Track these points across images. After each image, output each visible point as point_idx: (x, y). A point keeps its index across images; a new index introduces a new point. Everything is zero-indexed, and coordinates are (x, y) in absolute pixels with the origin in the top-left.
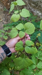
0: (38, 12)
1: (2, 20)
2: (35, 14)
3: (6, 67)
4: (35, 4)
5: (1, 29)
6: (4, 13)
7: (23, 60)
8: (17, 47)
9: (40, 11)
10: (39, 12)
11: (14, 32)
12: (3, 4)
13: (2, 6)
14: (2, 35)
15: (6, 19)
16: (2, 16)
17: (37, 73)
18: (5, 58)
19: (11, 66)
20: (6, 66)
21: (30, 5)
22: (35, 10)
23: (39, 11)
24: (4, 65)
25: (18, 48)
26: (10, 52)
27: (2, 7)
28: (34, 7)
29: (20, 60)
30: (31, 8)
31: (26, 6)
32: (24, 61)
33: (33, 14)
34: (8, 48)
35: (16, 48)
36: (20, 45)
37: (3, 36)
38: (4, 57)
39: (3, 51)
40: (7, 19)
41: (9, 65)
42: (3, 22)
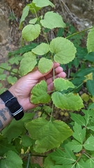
0: (87, 25)
1: (4, 42)
2: (80, 30)
3: (14, 147)
4: (81, 6)
5: (3, 61)
6: (10, 25)
7: (47, 126)
8: (35, 95)
9: (91, 23)
10: (90, 25)
11: (28, 62)
12: (9, 4)
13: (5, 10)
14: (4, 76)
15: (14, 38)
16: (5, 32)
17: (85, 161)
18: (7, 121)
19: (25, 145)
20: (14, 145)
21: (70, 7)
22: (81, 20)
23: (89, 22)
24: (9, 143)
25: (37, 98)
26: (19, 107)
27: (7, 12)
28: (78, 13)
29: (42, 126)
30: (70, 14)
31: (61, 10)
32: (50, 128)
33: (76, 28)
34: (15, 98)
35: (34, 98)
36: (42, 91)
37: (6, 78)
38: (5, 119)
39: (4, 105)
40: (16, 39)
41: (21, 141)
42: (8, 45)
